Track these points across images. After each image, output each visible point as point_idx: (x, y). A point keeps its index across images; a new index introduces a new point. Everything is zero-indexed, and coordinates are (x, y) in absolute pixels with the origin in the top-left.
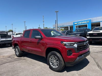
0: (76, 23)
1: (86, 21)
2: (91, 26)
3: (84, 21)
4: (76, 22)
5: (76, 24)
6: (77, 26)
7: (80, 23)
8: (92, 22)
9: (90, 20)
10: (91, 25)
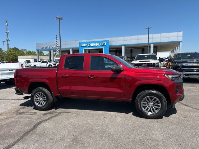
0: (84, 45)
1: (102, 42)
2: (109, 51)
3: (98, 42)
4: (85, 43)
5: (84, 47)
6: (86, 50)
7: (92, 45)
8: (110, 45)
9: (108, 42)
10: (110, 49)
